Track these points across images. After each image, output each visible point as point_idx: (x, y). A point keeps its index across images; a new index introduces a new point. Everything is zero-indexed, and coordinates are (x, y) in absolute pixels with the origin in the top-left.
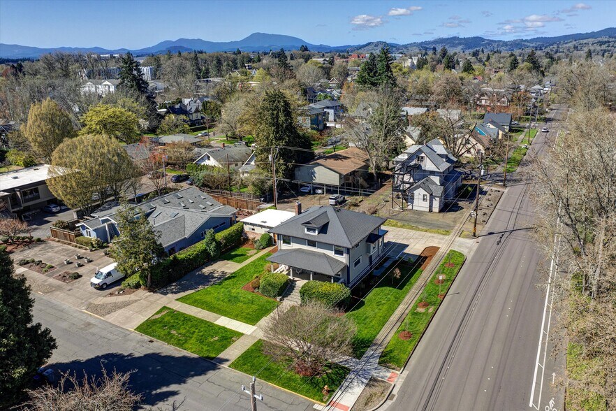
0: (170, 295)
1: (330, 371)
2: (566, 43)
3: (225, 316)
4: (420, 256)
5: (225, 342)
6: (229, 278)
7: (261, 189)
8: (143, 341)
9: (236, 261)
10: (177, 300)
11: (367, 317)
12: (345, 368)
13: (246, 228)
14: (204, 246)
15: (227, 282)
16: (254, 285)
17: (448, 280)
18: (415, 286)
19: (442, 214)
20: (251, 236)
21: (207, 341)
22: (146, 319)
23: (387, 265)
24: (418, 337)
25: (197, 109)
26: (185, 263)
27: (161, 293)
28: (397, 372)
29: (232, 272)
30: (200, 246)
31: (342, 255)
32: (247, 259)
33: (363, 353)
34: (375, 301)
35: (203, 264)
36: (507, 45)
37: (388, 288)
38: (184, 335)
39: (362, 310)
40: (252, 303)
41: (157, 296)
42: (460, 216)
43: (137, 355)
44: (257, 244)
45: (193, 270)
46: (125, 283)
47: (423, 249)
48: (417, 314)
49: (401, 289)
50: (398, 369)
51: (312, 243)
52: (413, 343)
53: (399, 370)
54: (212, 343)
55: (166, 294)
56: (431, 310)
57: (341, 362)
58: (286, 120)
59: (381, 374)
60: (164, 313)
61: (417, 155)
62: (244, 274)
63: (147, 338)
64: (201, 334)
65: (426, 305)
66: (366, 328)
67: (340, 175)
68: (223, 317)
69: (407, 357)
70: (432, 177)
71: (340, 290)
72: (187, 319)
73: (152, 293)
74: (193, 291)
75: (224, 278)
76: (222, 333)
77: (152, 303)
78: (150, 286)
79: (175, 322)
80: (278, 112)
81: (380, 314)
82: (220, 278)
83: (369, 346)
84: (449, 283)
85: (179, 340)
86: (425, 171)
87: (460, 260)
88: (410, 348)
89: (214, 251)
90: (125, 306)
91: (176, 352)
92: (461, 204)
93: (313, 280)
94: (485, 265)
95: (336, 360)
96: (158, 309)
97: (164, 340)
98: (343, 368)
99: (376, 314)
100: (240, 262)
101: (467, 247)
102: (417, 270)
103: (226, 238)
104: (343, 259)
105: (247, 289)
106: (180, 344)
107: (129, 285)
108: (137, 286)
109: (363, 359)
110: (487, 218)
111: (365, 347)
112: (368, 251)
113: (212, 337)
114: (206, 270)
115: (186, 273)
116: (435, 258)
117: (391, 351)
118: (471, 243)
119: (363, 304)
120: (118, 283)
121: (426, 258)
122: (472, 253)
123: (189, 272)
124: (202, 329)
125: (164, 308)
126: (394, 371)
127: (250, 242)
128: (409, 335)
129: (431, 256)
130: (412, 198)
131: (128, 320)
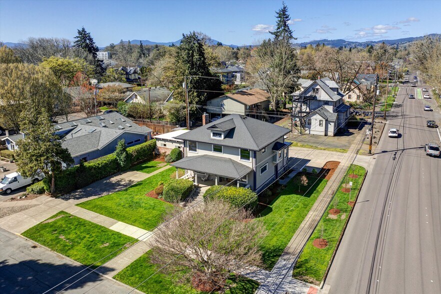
0: (71, 201)
1: (235, 285)
2: (403, 44)
3: (122, 221)
4: (323, 169)
5: (116, 249)
6: (136, 185)
7: (177, 117)
8: (25, 247)
9: (145, 172)
10: (77, 205)
11: (275, 224)
12: (252, 281)
13: (159, 144)
14: (115, 157)
15: (131, 189)
16: (159, 191)
17: (355, 189)
18: (322, 194)
19: (336, 137)
20: (162, 151)
21: (95, 247)
22: (39, 223)
23: (292, 175)
24: (335, 245)
25: (135, 71)
26: (93, 171)
27: (63, 199)
28: (317, 287)
29: (139, 180)
30: (111, 156)
31: (249, 160)
32: (156, 170)
33: (274, 263)
34: (284, 208)
35: (113, 174)
36: (361, 45)
37: (295, 195)
38: (73, 241)
39: (269, 216)
40: (153, 209)
41: (59, 200)
42: (353, 139)
43: (11, 262)
44: (168, 158)
45: (101, 179)
46: (29, 189)
47: (324, 163)
48: (329, 220)
49: (309, 197)
50: (318, 282)
51: (218, 148)
52: (331, 252)
53: (319, 285)
54: (100, 250)
55: (67, 199)
56: (344, 216)
57: (249, 274)
58: (200, 58)
59: (297, 289)
60: (59, 218)
61: (312, 88)
62: (150, 183)
63: (31, 243)
64: (91, 239)
65: (337, 212)
66: (275, 235)
67: (246, 105)
68: (120, 223)
69: (326, 269)
70: (326, 107)
71: (246, 194)
72: (81, 223)
73: (54, 198)
74: (97, 197)
75: (130, 185)
76: (115, 239)
77: (50, 207)
78: (54, 192)
79: (67, 226)
80: (193, 51)
81: (289, 221)
82: (126, 186)
83: (280, 256)
84: (357, 192)
85: (65, 246)
86: (320, 101)
87: (362, 172)
88: (328, 258)
89: (125, 161)
90: (21, 210)
91: (58, 259)
92: (351, 130)
93: (218, 184)
94: (387, 177)
95: (242, 272)
96: (55, 213)
97: (49, 246)
98: (250, 281)
99: (285, 220)
100: (148, 172)
101: (366, 162)
102: (322, 180)
103: (138, 151)
104: (250, 164)
105: (151, 195)
106: (64, 250)
107: (32, 190)
108: (41, 192)
109: (274, 270)
110: (378, 140)
111: (275, 256)
112: (274, 158)
113: (103, 243)
114: (114, 179)
115: (93, 181)
116: (337, 170)
117: (306, 261)
118: (369, 158)
119: (270, 210)
120: (23, 188)
121: (329, 170)
122: (372, 167)
123: (97, 180)
124: (94, 235)
125: (62, 212)
126: (312, 285)
127: (161, 157)
128: (325, 243)
129: (333, 169)
130: (310, 124)
131: (19, 223)
